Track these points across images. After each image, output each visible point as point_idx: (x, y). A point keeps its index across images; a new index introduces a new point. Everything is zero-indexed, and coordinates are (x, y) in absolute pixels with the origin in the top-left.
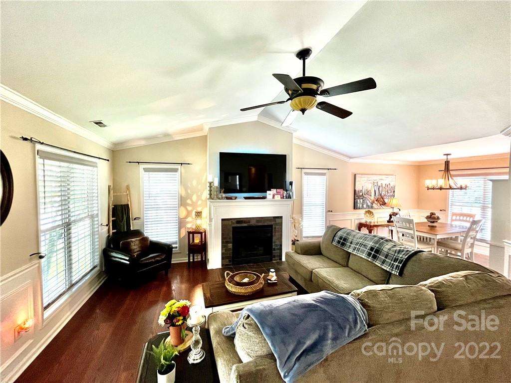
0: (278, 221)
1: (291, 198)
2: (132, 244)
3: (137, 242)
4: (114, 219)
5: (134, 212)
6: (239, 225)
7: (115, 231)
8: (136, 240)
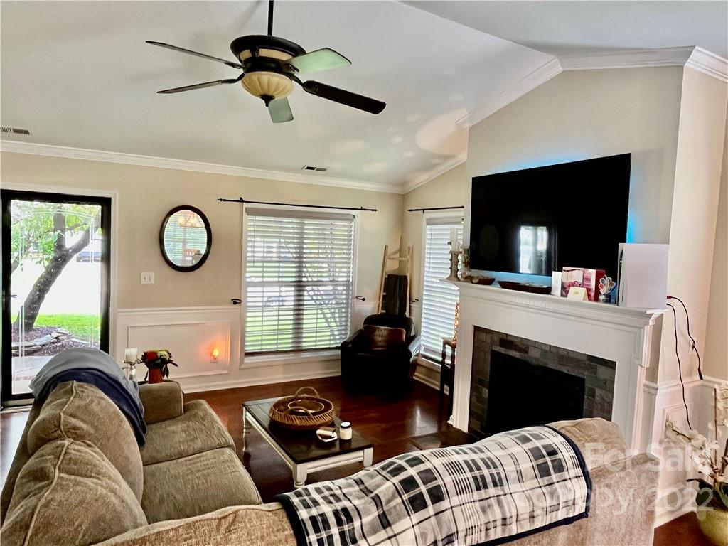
0: (602, 372)
1: (616, 303)
2: (377, 333)
3: (385, 333)
4: (385, 294)
5: (414, 290)
6: (502, 350)
7: (384, 311)
8: (385, 329)
